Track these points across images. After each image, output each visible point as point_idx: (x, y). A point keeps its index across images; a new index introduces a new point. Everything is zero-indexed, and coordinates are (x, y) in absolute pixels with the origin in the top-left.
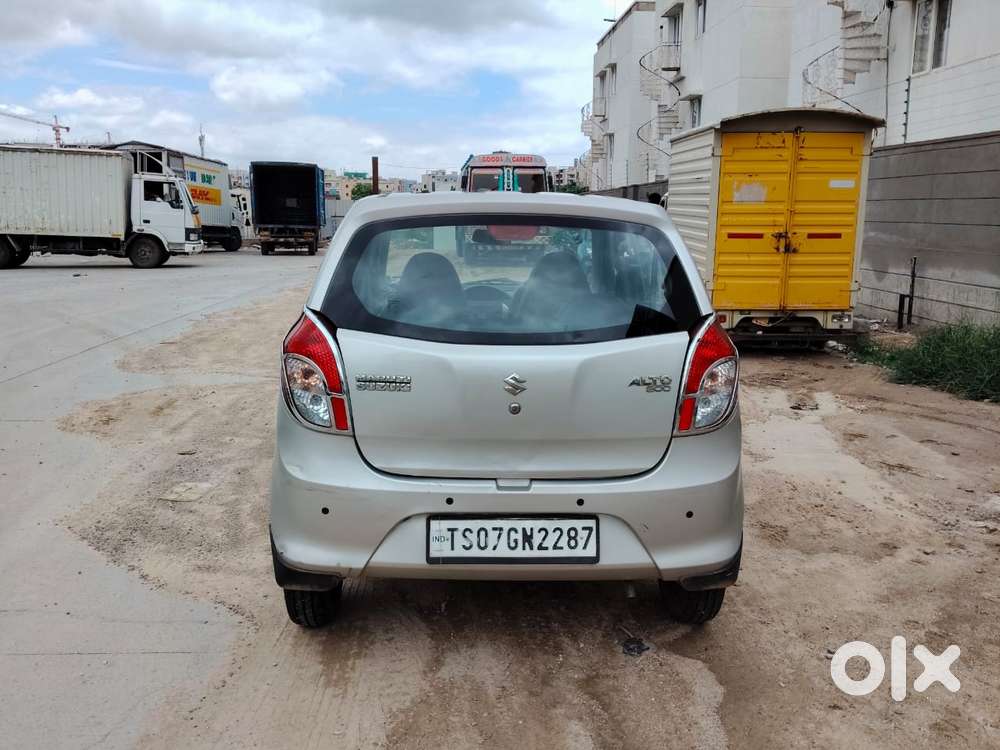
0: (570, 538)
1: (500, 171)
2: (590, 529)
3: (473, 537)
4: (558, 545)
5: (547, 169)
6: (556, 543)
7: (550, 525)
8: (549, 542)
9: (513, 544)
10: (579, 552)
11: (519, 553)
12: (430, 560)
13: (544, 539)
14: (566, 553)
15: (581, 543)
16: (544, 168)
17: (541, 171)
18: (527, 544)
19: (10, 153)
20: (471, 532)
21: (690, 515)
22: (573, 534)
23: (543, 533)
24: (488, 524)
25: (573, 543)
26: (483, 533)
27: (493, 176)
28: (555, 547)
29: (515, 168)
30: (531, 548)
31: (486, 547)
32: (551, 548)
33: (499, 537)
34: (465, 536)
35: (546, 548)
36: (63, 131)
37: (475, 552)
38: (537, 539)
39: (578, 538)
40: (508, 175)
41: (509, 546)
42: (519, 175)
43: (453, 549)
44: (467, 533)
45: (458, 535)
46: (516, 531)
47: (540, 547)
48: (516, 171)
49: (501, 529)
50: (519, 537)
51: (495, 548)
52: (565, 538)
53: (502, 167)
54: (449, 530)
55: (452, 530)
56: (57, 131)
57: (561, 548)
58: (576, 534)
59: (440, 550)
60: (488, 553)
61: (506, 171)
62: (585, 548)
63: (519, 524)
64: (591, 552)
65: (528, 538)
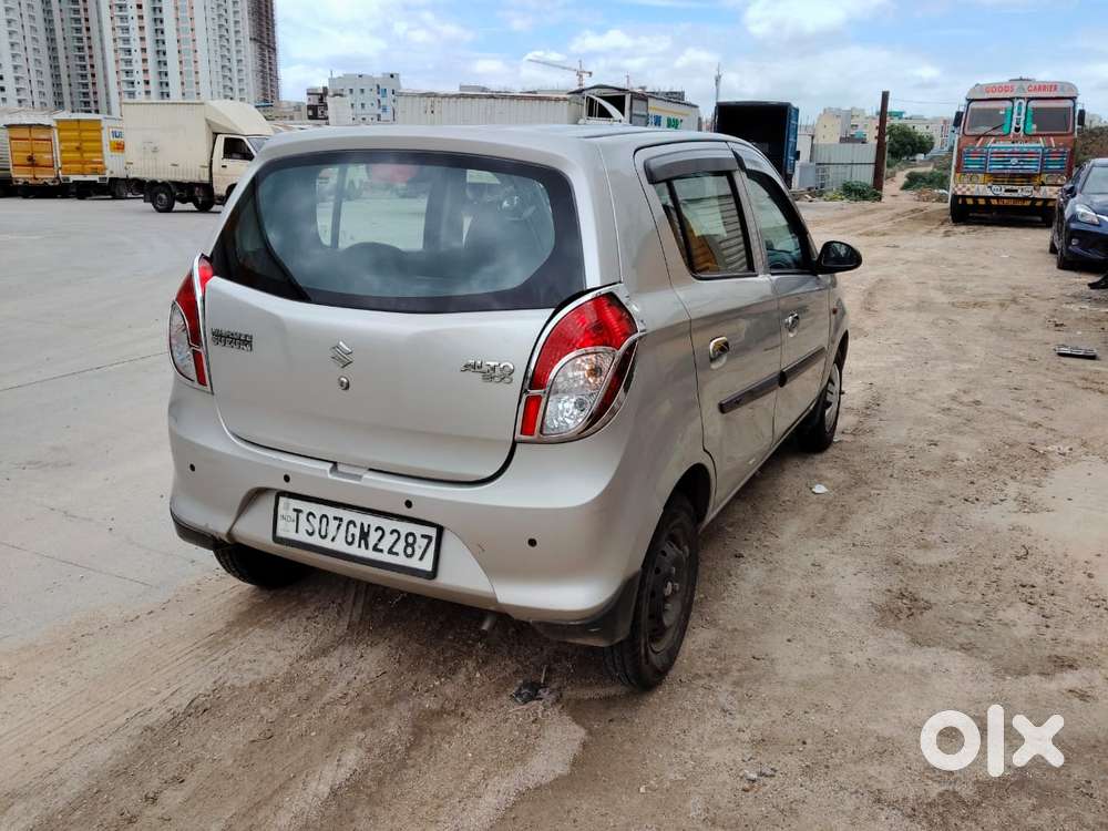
0: (408, 545)
1: (1008, 104)
2: (430, 538)
3: (316, 523)
4: (394, 550)
5: (1079, 100)
6: (392, 547)
7: (388, 525)
8: (384, 545)
9: (350, 539)
10: (414, 563)
11: (354, 550)
12: (277, 539)
13: (379, 540)
14: (401, 560)
15: (418, 553)
16: (1073, 99)
17: (1069, 103)
18: (363, 542)
19: (469, 99)
20: (314, 517)
21: (532, 543)
22: (410, 540)
23: (380, 533)
24: (331, 512)
25: (409, 551)
26: (324, 520)
27: (998, 110)
28: (390, 551)
29: (1030, 99)
30: (367, 547)
31: (326, 536)
32: (386, 550)
33: (338, 528)
34: (308, 520)
35: (381, 551)
36: (585, 76)
37: (315, 540)
38: (373, 537)
39: (416, 546)
40: (1020, 108)
41: (347, 541)
42: (1036, 110)
43: (297, 531)
44: (311, 517)
45: (303, 517)
46: (355, 526)
47: (375, 548)
48: (1033, 104)
49: (341, 520)
50: (357, 532)
51: (333, 540)
52: (402, 544)
53: (1011, 99)
54: (295, 510)
55: (298, 511)
56: (581, 76)
57: (397, 554)
58: (415, 541)
59: (286, 530)
60: (327, 544)
61: (1016, 103)
62: (421, 559)
63: (359, 518)
64: (427, 565)
65: (364, 535)
